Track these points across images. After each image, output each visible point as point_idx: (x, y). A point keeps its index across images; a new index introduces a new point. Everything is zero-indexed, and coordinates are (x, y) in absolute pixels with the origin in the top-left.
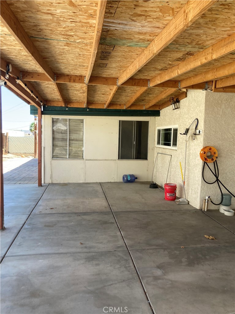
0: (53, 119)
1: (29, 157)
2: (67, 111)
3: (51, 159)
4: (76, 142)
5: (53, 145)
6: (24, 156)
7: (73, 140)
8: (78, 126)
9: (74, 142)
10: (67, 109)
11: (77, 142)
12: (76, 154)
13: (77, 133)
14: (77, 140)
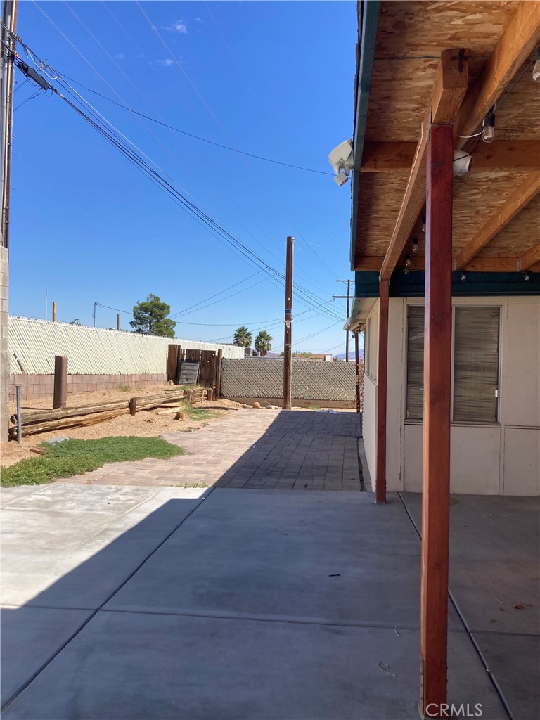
0: (410, 308)
1: (271, 408)
2: (463, 282)
3: (403, 423)
4: (474, 374)
5: (408, 382)
6: (258, 404)
7: (465, 368)
8: (482, 328)
9: (468, 373)
10: (464, 278)
11: (479, 374)
12: (475, 410)
13: (476, 348)
14: (477, 369)
